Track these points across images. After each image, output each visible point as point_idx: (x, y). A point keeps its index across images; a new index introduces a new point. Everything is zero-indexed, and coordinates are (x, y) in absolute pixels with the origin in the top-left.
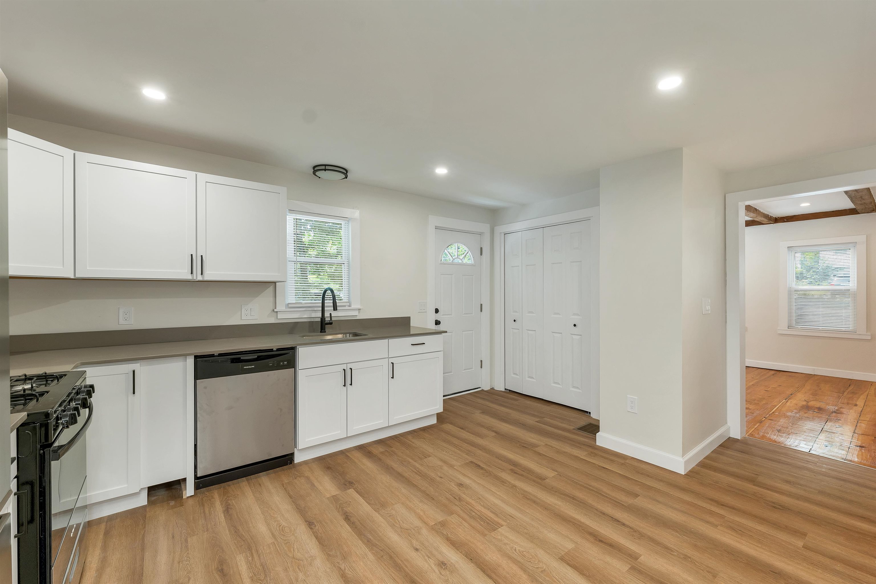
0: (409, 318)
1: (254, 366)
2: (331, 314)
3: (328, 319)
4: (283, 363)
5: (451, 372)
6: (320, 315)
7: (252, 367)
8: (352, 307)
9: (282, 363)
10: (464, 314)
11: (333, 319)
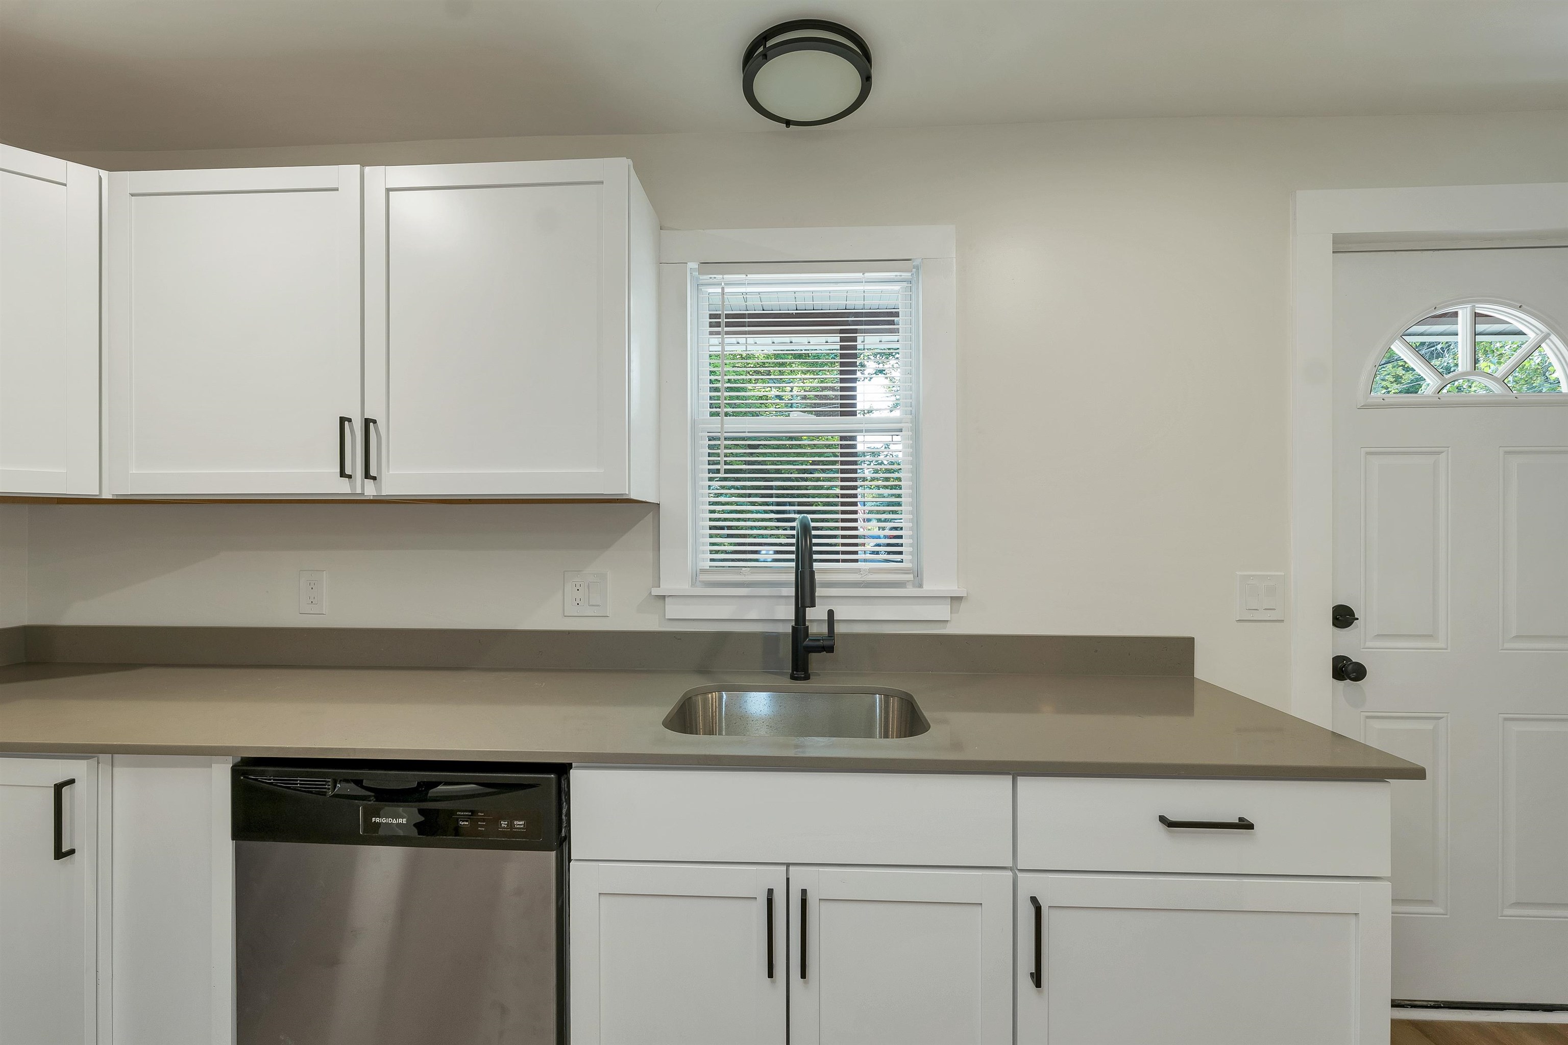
0: (1188, 644)
1: (404, 821)
2: (831, 613)
3: (817, 629)
4: (511, 825)
5: (1430, 902)
6: (787, 612)
7: (400, 821)
8: (925, 587)
9: (504, 824)
10: (1517, 637)
11: (839, 629)
